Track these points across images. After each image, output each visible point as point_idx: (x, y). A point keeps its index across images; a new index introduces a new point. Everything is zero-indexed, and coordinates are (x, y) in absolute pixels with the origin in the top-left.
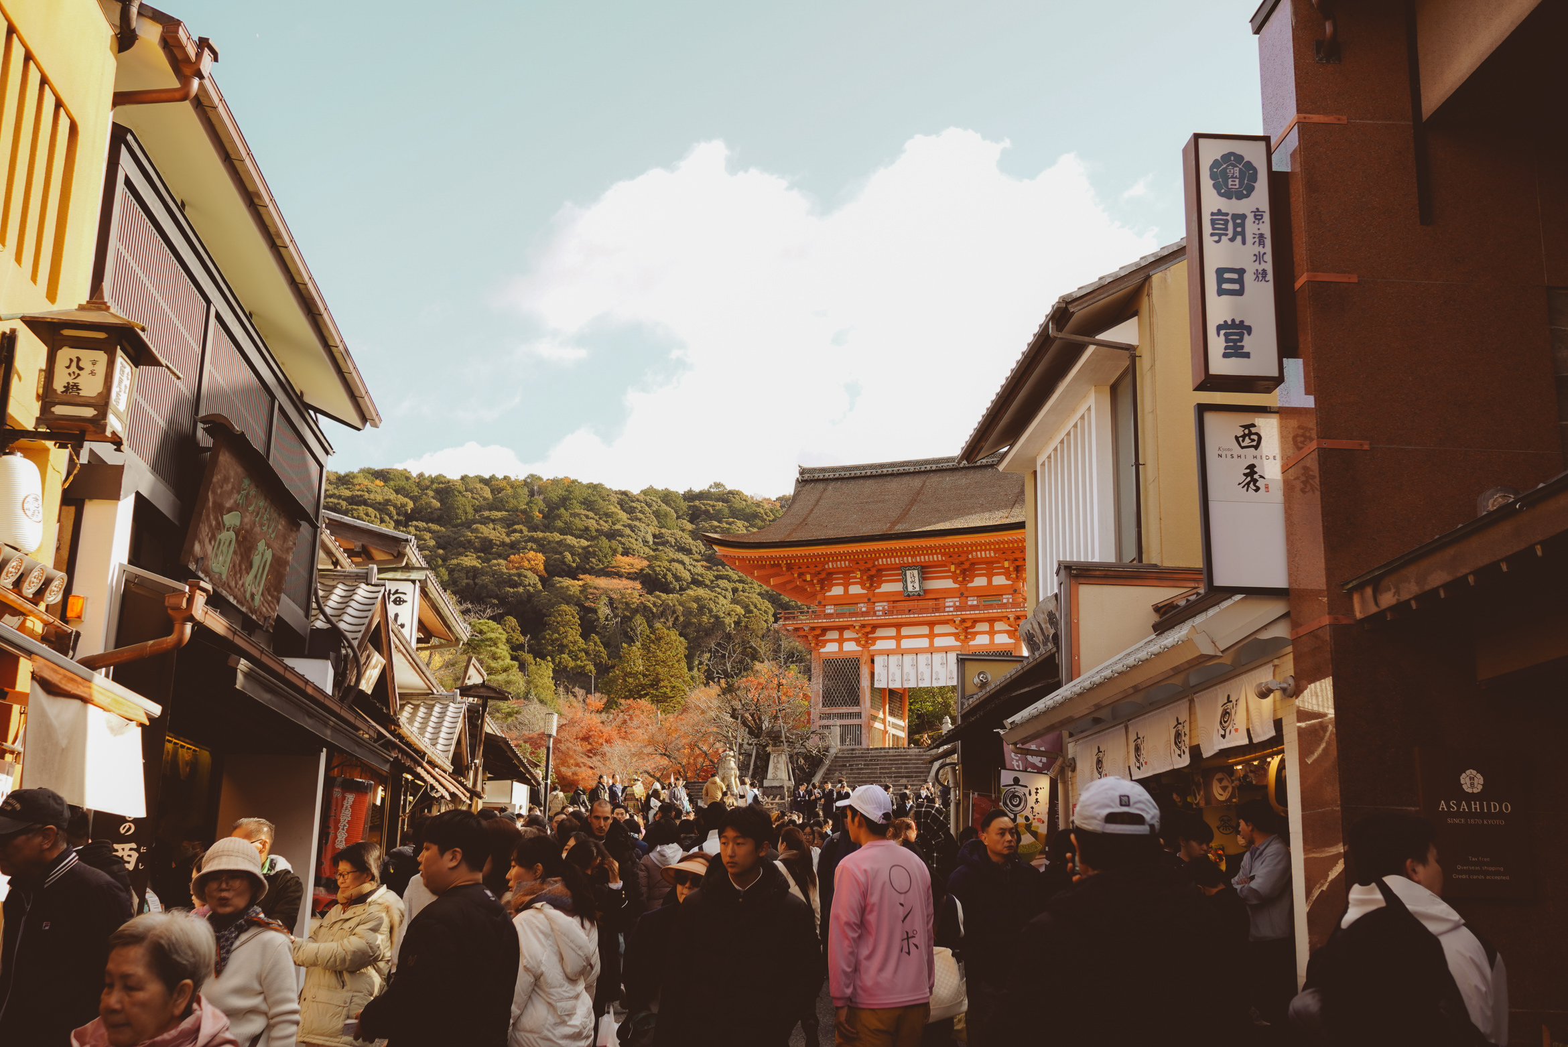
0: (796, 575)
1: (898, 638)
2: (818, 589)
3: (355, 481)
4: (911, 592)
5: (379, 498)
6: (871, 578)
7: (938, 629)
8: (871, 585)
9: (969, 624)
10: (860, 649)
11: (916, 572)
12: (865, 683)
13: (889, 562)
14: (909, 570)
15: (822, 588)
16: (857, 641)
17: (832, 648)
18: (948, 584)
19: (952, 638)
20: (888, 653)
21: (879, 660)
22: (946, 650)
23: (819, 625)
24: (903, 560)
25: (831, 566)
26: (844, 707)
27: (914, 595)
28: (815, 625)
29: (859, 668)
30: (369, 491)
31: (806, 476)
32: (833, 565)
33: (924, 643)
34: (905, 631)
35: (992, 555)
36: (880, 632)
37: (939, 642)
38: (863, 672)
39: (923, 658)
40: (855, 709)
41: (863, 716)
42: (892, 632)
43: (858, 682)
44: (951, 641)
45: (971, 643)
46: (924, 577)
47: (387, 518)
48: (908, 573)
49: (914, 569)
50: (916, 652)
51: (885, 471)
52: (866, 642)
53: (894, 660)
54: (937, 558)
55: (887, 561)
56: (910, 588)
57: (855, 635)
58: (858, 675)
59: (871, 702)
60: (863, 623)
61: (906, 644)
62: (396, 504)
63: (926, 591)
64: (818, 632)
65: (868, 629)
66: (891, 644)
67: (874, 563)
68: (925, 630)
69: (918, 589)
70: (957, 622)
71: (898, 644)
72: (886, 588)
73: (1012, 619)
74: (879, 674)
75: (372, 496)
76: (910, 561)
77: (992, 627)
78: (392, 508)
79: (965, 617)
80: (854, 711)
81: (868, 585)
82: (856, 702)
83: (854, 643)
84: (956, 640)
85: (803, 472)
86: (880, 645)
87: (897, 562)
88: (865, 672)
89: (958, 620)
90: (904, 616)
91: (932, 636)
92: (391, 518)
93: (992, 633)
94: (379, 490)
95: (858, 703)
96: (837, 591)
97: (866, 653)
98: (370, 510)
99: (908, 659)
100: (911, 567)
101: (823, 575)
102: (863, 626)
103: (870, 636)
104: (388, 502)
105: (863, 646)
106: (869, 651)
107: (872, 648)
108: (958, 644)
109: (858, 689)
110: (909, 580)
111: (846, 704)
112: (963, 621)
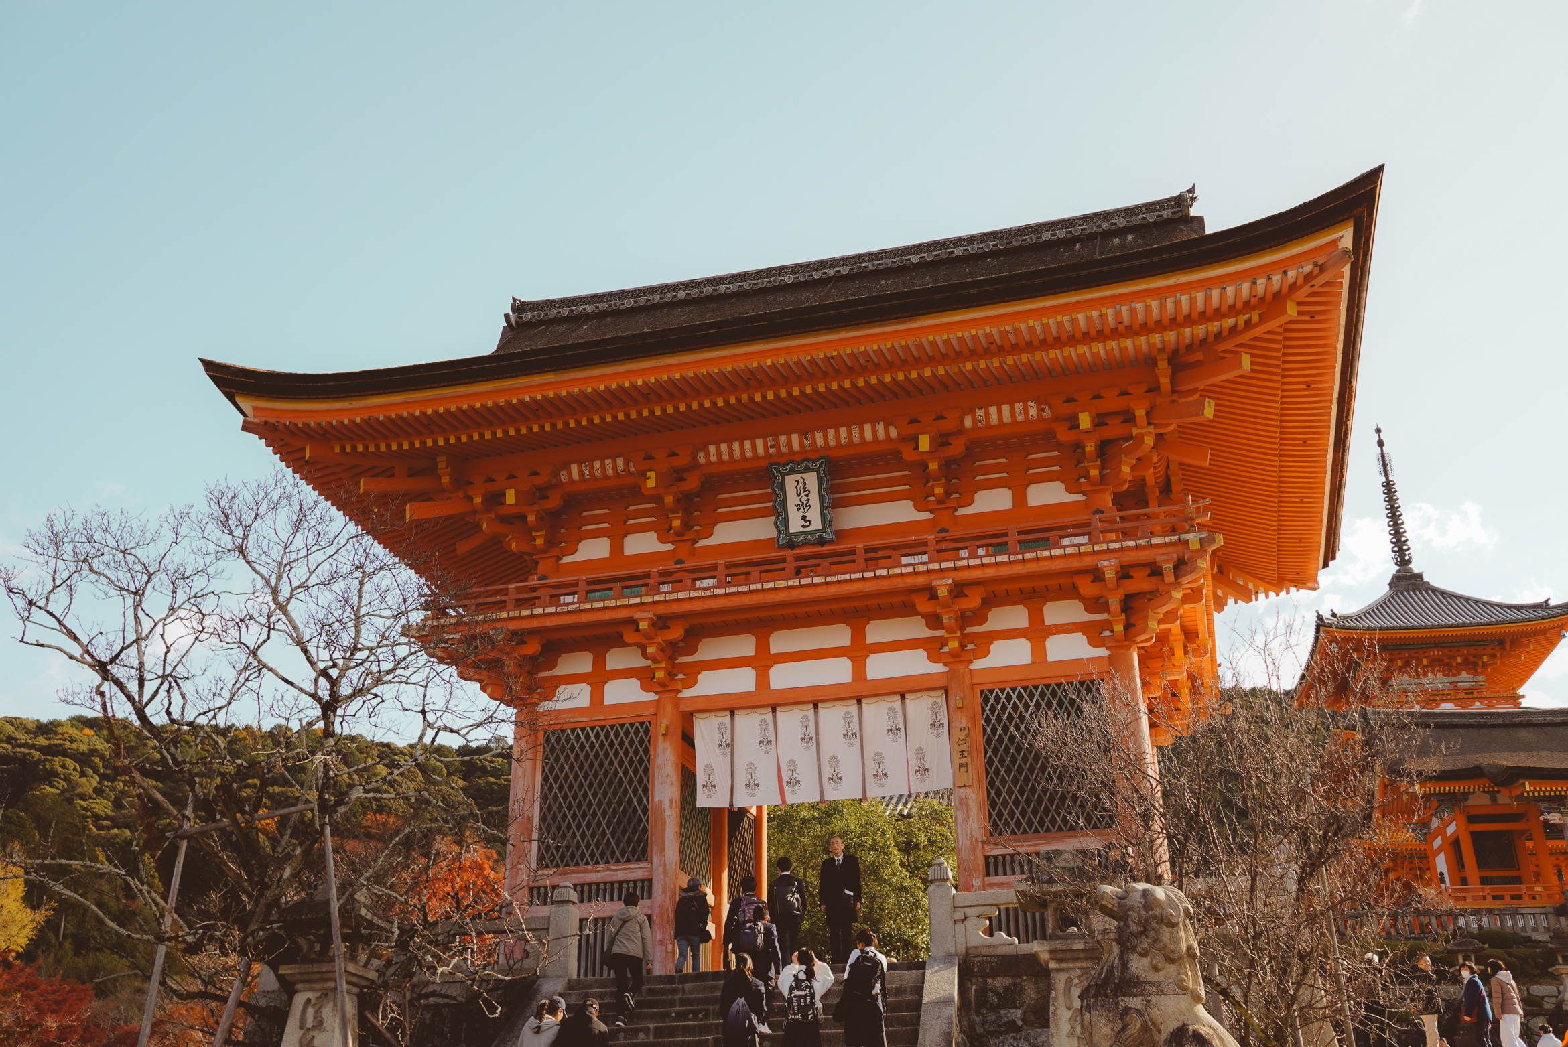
0: (478, 500)
1: (762, 662)
2: (540, 541)
3: (60, 730)
4: (798, 534)
5: (84, 748)
6: (687, 503)
7: (877, 632)
8: (687, 526)
9: (973, 601)
10: (651, 696)
11: (811, 479)
12: (665, 791)
13: (737, 454)
14: (792, 472)
15: (551, 543)
16: (645, 677)
17: (574, 697)
18: (902, 512)
19: (921, 654)
20: (732, 706)
21: (706, 731)
22: (902, 689)
23: (535, 624)
24: (776, 445)
25: (575, 476)
26: (602, 866)
27: (806, 543)
28: (524, 625)
29: (646, 751)
30: (72, 740)
31: (528, 316)
32: (581, 472)
33: (838, 672)
34: (781, 642)
35: (1033, 412)
36: (709, 650)
37: (880, 667)
38: (659, 761)
39: (833, 718)
40: (633, 871)
41: (657, 888)
42: (745, 646)
43: (646, 790)
44: (916, 664)
45: (978, 664)
46: (834, 500)
47: (90, 772)
48: (790, 481)
49: (807, 470)
50: (815, 699)
51: (722, 289)
52: (671, 675)
53: (749, 725)
54: (874, 431)
55: (731, 451)
56: (795, 525)
57: (638, 662)
58: (646, 770)
59: (682, 853)
60: (662, 609)
61: (783, 677)
62: (103, 754)
63: (841, 535)
64: (533, 648)
65: (676, 633)
66: (742, 681)
67: (695, 458)
68: (840, 636)
69: (816, 525)
70: (942, 592)
71: (763, 680)
72: (727, 533)
73: (1110, 574)
74: (709, 768)
75: (74, 746)
76: (796, 446)
77: (1036, 616)
78: (97, 760)
79: (965, 575)
80: (631, 875)
81: (676, 523)
82: (640, 851)
83: (634, 683)
84: (932, 658)
85: (519, 308)
86: (710, 684)
87: (760, 450)
88: (665, 758)
89: (943, 586)
90: (783, 584)
91: (858, 652)
92: (96, 770)
93: (1037, 633)
94: (86, 739)
95: (644, 851)
96: (594, 549)
97: (669, 708)
98: (69, 761)
99: (791, 721)
100: (798, 463)
101: (554, 502)
102: (662, 622)
103: (681, 660)
104: (93, 752)
105: (662, 688)
106: (677, 702)
107: (686, 693)
108: (939, 668)
109: (645, 811)
110: (792, 500)
111: (607, 856)
112: (958, 590)
